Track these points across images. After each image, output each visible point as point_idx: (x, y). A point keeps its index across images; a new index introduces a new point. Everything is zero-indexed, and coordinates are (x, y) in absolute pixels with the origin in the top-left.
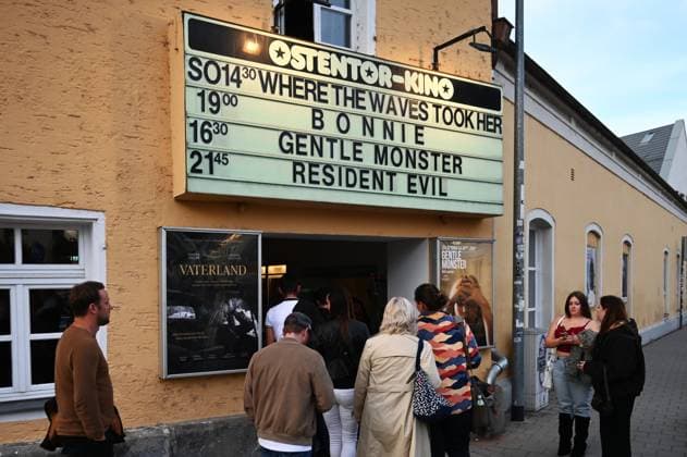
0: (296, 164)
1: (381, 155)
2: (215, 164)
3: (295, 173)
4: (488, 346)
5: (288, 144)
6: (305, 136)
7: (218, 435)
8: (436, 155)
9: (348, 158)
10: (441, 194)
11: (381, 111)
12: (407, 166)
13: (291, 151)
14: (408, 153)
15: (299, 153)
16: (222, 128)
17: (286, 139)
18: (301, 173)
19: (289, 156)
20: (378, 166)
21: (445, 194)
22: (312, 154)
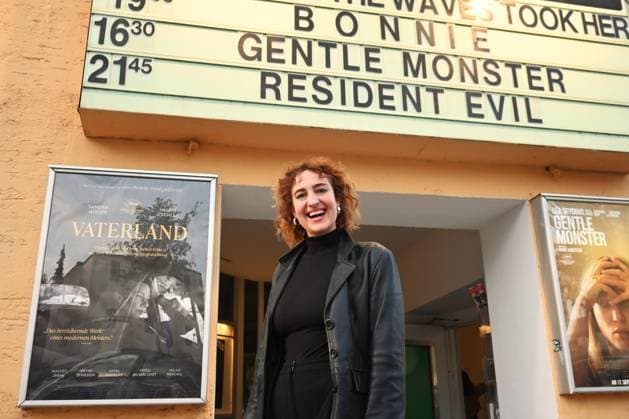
0: (264, 75)
1: (413, 64)
2: (129, 73)
3: (264, 86)
5: (253, 49)
6: (281, 39)
8: (514, 66)
9: (357, 69)
10: (531, 120)
11: (410, 8)
12: (463, 80)
13: (258, 57)
14: (462, 63)
15: (270, 60)
16: (146, 28)
17: (250, 43)
18: (275, 87)
19: (255, 64)
20: (410, 79)
21: (540, 121)
22: (294, 61)
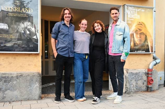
4: (150, 52)
7: (17, 78)
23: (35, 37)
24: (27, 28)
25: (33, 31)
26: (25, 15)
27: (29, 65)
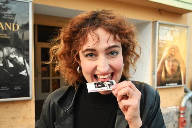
23: (23, 73)
24: (9, 57)
25: (19, 62)
26: (4, 36)
27: (13, 118)
